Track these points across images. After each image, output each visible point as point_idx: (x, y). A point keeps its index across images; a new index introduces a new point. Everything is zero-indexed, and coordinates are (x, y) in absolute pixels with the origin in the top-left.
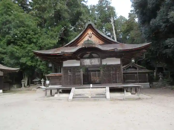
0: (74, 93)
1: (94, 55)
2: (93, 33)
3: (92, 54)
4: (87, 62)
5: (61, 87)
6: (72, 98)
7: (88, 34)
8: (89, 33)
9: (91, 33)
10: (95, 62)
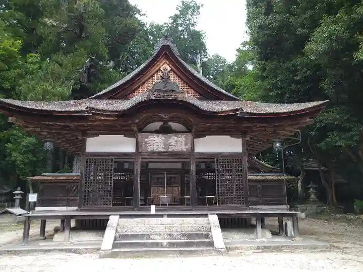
0: (117, 231)
1: (174, 125)
2: (172, 70)
3: (170, 123)
4: (156, 143)
5: (77, 210)
6: (110, 247)
7: (159, 70)
8: (162, 69)
9: (169, 69)
10: (178, 143)
